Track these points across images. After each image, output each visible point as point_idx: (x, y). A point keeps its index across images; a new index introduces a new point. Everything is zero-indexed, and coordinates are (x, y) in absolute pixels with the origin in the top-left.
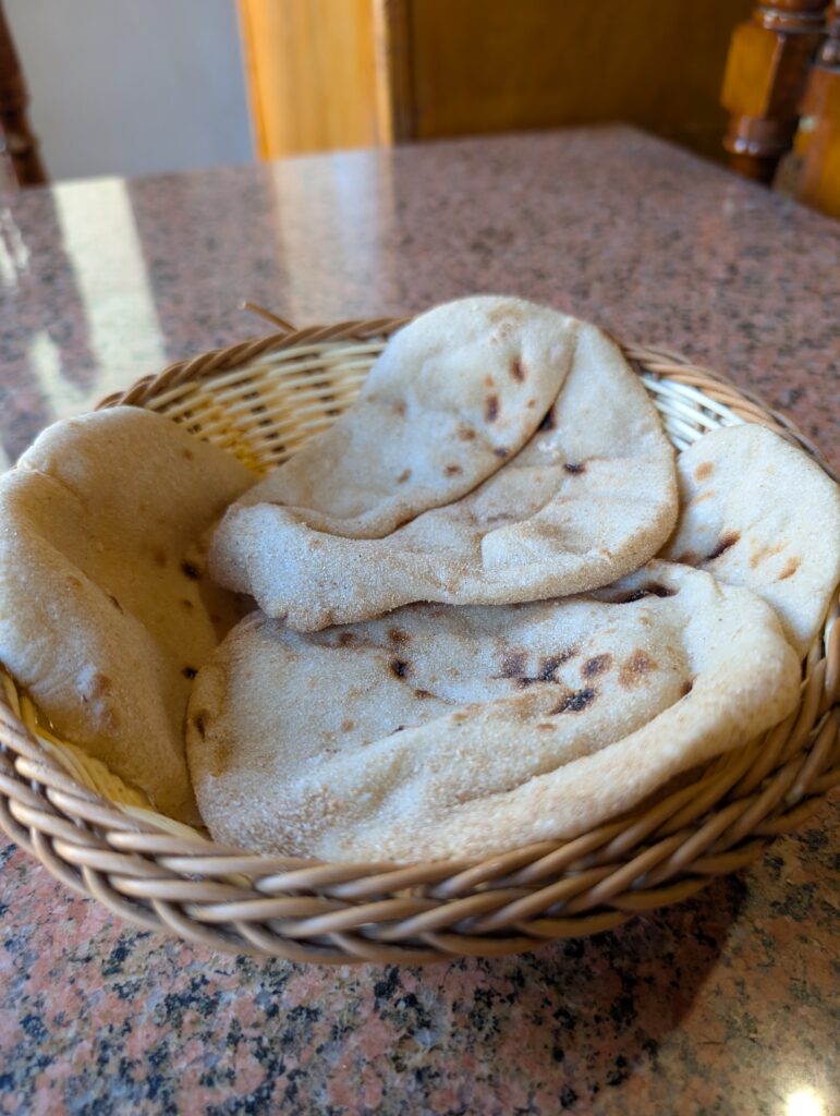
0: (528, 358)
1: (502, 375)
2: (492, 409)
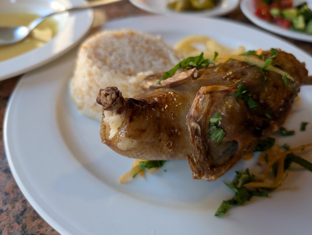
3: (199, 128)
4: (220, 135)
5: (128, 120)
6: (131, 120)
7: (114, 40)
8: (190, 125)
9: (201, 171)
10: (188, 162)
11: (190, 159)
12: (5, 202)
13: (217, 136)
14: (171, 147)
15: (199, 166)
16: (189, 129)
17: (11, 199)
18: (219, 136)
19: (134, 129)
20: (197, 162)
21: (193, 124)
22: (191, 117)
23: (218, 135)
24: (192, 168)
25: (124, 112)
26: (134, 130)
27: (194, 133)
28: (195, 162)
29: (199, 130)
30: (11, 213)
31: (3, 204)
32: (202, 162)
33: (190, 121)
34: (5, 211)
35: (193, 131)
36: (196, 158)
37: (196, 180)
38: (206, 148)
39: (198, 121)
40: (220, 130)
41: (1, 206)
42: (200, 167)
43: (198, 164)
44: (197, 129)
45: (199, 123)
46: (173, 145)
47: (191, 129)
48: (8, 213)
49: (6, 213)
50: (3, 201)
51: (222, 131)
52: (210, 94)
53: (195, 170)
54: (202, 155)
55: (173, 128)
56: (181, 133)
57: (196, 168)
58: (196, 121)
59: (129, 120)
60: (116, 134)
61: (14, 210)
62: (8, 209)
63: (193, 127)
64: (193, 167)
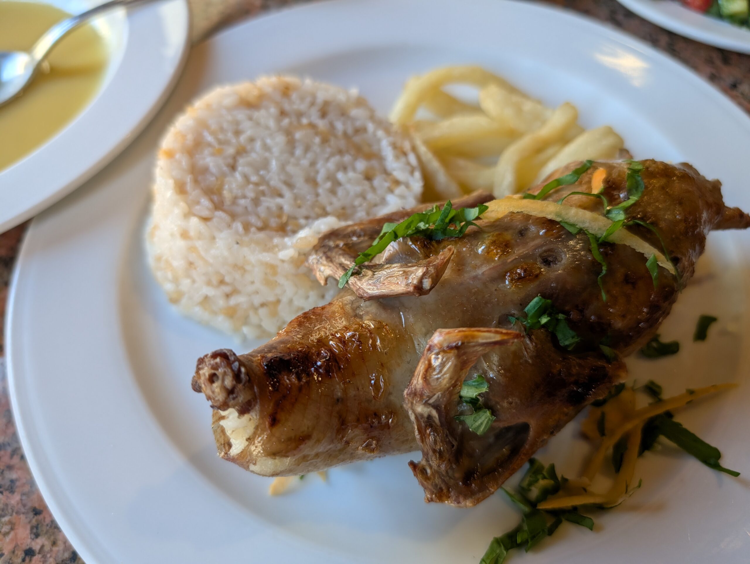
3: (434, 413)
4: (485, 422)
5: (267, 423)
6: (274, 422)
7: (241, 115)
8: (414, 411)
9: (444, 488)
10: (414, 475)
11: (417, 470)
12: (35, 531)
13: (477, 424)
14: (374, 449)
15: (437, 481)
16: (412, 418)
17: (47, 525)
18: (482, 424)
19: (283, 440)
20: (433, 474)
21: (420, 409)
22: (414, 394)
23: (479, 422)
24: (423, 485)
25: (257, 407)
26: (283, 442)
27: (423, 424)
28: (429, 475)
29: (435, 417)
30: (51, 557)
31: (33, 536)
32: (444, 473)
33: (412, 403)
34: (37, 551)
35: (422, 421)
36: (431, 467)
37: (433, 504)
38: (453, 446)
39: (431, 401)
40: (485, 412)
41: (29, 541)
42: (440, 482)
43: (434, 477)
44: (430, 417)
45: (436, 407)
46: (376, 445)
47: (416, 418)
48: (44, 556)
49: (40, 556)
50: (32, 528)
51: (488, 413)
52: (456, 351)
53: (430, 487)
54: (444, 461)
55: (376, 415)
56: (395, 421)
57: (432, 485)
58: (426, 404)
59: (269, 423)
60: (245, 447)
61: (55, 549)
62: (42, 547)
63: (422, 415)
64: (425, 483)
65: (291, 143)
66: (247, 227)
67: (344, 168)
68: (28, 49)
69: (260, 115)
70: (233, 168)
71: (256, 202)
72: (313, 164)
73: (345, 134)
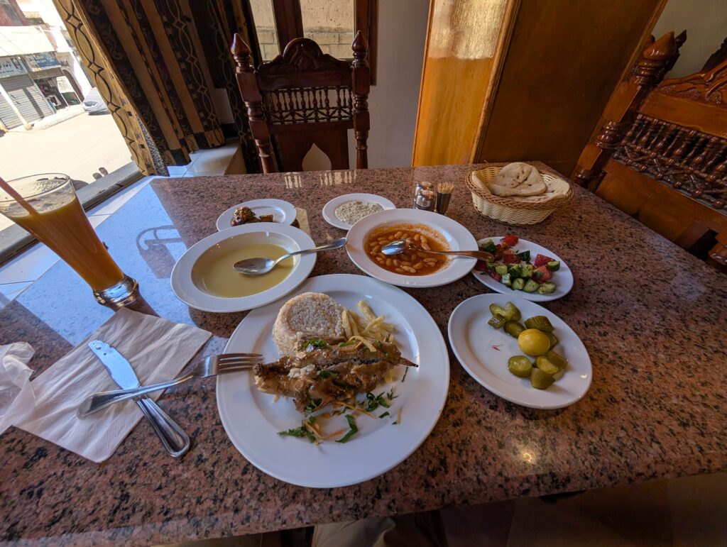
0: (525, 170)
1: (521, 173)
2: (518, 177)
7: (310, 301)
10: (294, 403)
25: (264, 376)
43: (298, 405)
53: (296, 406)
65: (316, 313)
66: (289, 328)
67: (324, 324)
68: (275, 260)
69: (314, 302)
70: (298, 313)
71: (297, 323)
72: (317, 320)
73: (330, 315)
